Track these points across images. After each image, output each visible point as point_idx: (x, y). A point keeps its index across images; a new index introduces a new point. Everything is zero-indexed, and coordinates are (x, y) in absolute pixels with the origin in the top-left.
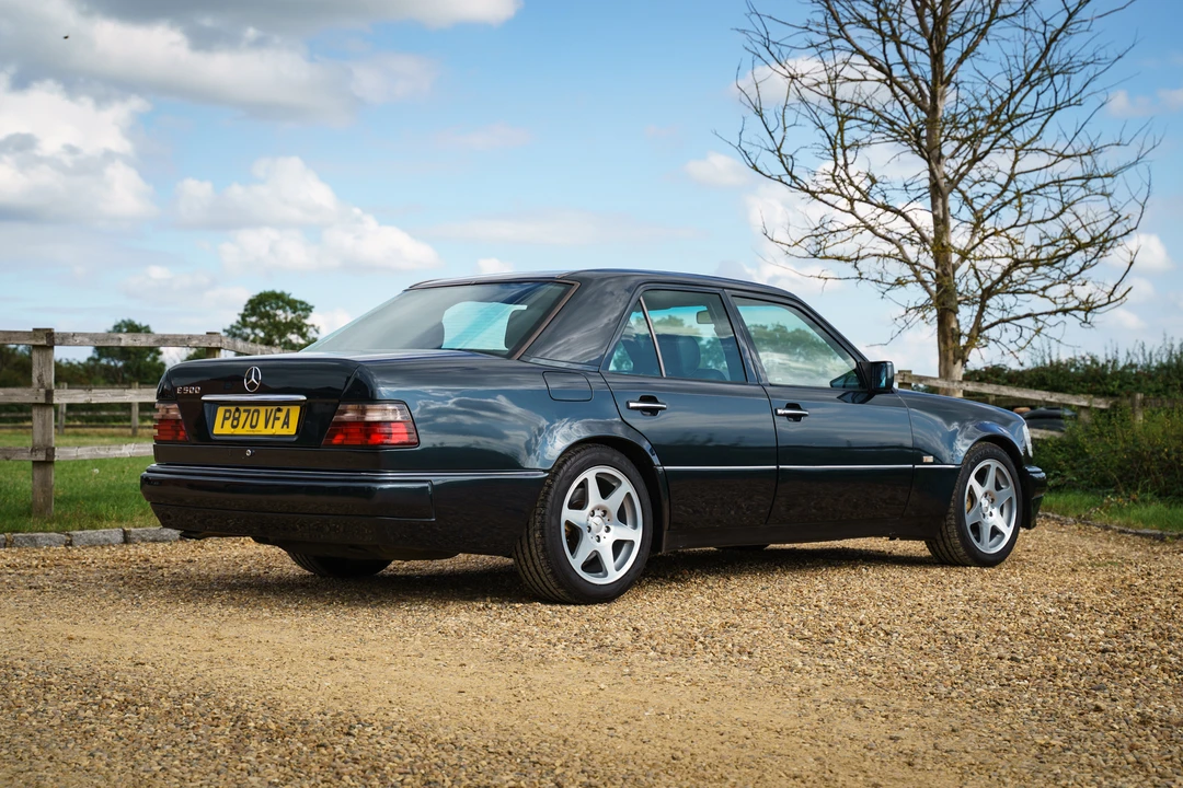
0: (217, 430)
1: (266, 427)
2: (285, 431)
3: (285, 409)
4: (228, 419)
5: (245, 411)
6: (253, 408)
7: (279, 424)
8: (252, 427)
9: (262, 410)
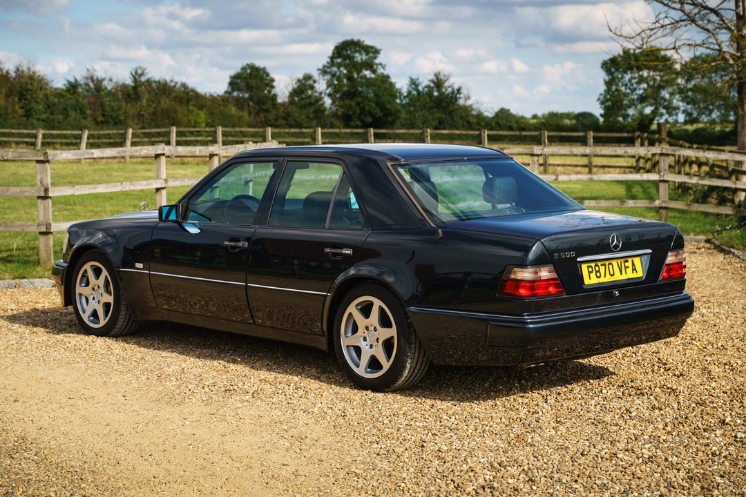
0: (587, 281)
1: (621, 274)
2: (635, 275)
3: (630, 260)
4: (592, 272)
5: (602, 265)
6: (607, 263)
7: (629, 270)
8: (611, 275)
9: (614, 263)
